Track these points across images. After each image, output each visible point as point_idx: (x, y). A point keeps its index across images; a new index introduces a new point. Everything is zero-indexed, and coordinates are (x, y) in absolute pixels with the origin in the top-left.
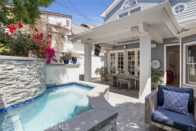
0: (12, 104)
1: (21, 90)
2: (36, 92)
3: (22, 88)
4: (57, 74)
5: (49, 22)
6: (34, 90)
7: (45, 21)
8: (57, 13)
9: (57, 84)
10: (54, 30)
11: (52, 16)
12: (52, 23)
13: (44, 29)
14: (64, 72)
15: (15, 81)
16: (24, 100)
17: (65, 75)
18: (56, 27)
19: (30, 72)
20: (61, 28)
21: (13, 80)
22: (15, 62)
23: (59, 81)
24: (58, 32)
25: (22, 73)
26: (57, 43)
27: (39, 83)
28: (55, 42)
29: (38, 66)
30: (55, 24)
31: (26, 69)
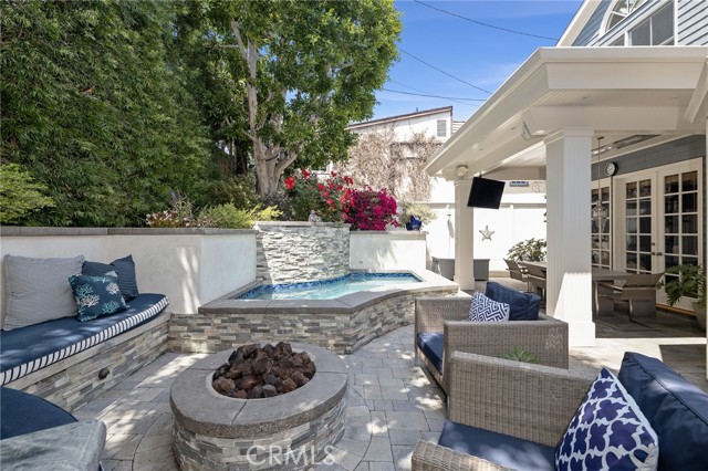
0: (281, 282)
1: (291, 267)
2: (315, 274)
3: (292, 264)
4: (372, 250)
5: (395, 140)
6: (311, 270)
7: (388, 138)
8: (415, 111)
9: (370, 271)
10: (407, 153)
11: (402, 123)
12: (401, 140)
13: (386, 156)
14: (386, 249)
15: (283, 254)
16: (295, 282)
17: (389, 254)
18: (410, 146)
19: (306, 244)
20: (424, 144)
21: (282, 251)
22: (283, 229)
23: (376, 266)
24: (416, 155)
25: (293, 244)
26: (414, 182)
27: (320, 261)
28: (409, 180)
29: (320, 235)
30: (409, 139)
31: (299, 239)
